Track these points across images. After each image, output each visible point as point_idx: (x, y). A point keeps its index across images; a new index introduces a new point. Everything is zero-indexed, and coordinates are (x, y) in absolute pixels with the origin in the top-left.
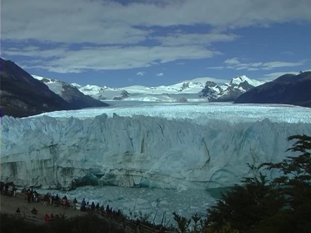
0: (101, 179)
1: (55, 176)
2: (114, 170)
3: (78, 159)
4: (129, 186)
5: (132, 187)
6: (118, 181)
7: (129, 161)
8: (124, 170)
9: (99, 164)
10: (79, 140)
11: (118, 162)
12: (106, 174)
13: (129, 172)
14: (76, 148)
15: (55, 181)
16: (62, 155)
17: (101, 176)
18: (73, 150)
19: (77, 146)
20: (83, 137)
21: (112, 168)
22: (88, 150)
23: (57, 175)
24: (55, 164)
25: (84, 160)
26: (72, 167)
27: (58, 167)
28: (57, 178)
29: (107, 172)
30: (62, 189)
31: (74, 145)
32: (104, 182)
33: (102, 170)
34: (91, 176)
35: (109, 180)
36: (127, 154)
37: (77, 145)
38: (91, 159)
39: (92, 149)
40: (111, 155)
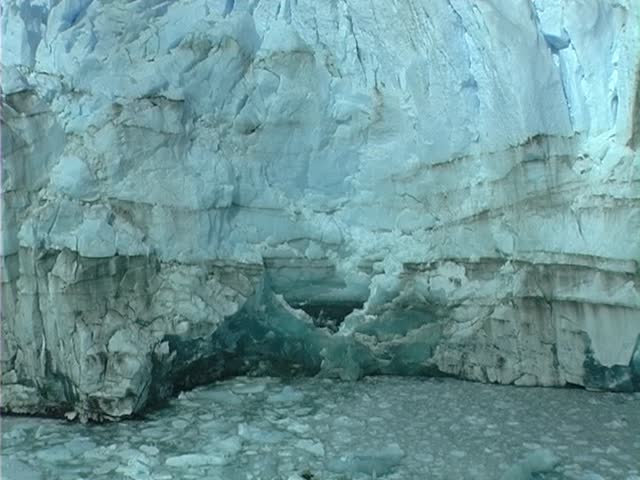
0: (345, 330)
1: (25, 318)
2: (434, 266)
3: (191, 197)
4: (546, 380)
5: (570, 386)
6: (468, 345)
7: (549, 201)
8: (507, 268)
9: (325, 226)
10: (186, 57)
11: (467, 208)
12: (374, 292)
13: (548, 278)
14: (171, 117)
15: (27, 356)
16: (65, 171)
17: (337, 311)
18: (146, 129)
19: (179, 103)
20: (216, 33)
21: (419, 252)
22: (251, 129)
23: (38, 313)
24: (26, 236)
25: (226, 202)
26: (146, 249)
27: (48, 256)
28: (40, 330)
29: (387, 279)
30: (81, 408)
31: (153, 97)
32: (360, 350)
33: (346, 266)
34: (272, 310)
35: (397, 340)
36: (534, 150)
37: (174, 93)
38: (273, 196)
39: (278, 124)
40: (414, 160)
